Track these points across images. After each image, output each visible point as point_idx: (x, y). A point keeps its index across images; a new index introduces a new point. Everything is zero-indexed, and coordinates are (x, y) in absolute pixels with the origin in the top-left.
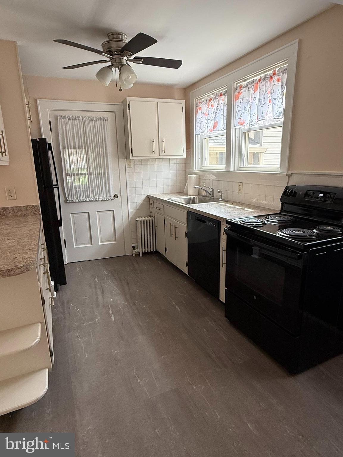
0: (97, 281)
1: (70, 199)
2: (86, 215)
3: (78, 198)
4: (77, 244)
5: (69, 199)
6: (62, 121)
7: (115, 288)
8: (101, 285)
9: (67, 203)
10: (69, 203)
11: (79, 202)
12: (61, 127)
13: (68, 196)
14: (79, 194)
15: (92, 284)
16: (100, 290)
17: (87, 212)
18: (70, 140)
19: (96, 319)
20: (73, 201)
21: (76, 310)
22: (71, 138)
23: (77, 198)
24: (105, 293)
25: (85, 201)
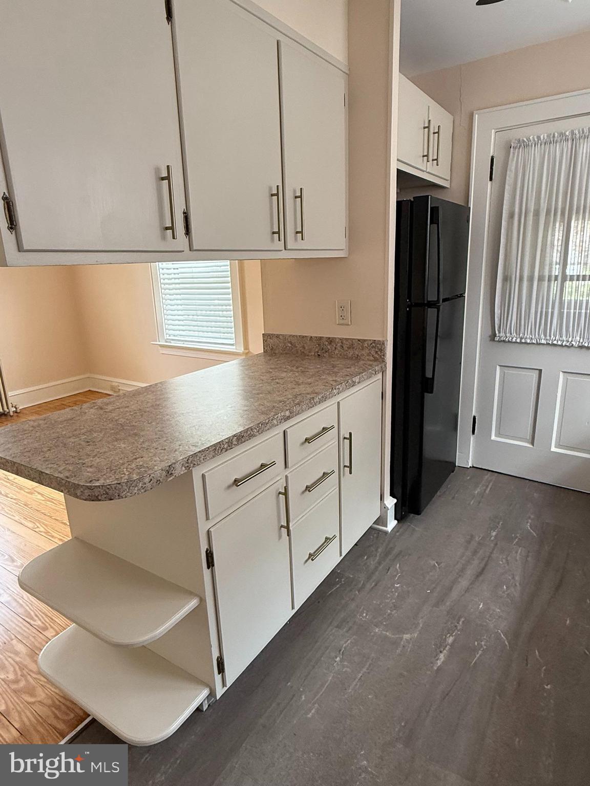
0: (492, 538)
1: (502, 334)
2: (535, 375)
3: (519, 335)
4: (498, 434)
5: (499, 333)
6: (518, 152)
7: (517, 578)
8: (491, 553)
9: (494, 340)
10: (497, 341)
11: (521, 343)
12: (513, 168)
13: (500, 327)
14: (525, 326)
15: (477, 539)
16: (480, 563)
17: (537, 369)
18: (529, 198)
19: (407, 634)
20: (507, 339)
21: (394, 584)
22: (532, 192)
23: (518, 332)
24: (481, 578)
25: (534, 341)
